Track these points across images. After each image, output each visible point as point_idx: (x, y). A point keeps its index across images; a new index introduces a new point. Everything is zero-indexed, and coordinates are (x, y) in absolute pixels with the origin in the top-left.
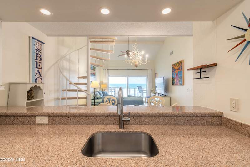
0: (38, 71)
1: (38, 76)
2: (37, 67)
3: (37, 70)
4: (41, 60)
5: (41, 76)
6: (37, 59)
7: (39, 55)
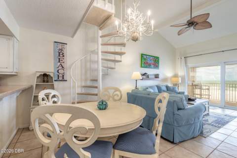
0: (61, 64)
1: (60, 68)
2: (59, 62)
3: (59, 64)
4: (63, 56)
5: (63, 68)
6: (59, 56)
7: (61, 53)
